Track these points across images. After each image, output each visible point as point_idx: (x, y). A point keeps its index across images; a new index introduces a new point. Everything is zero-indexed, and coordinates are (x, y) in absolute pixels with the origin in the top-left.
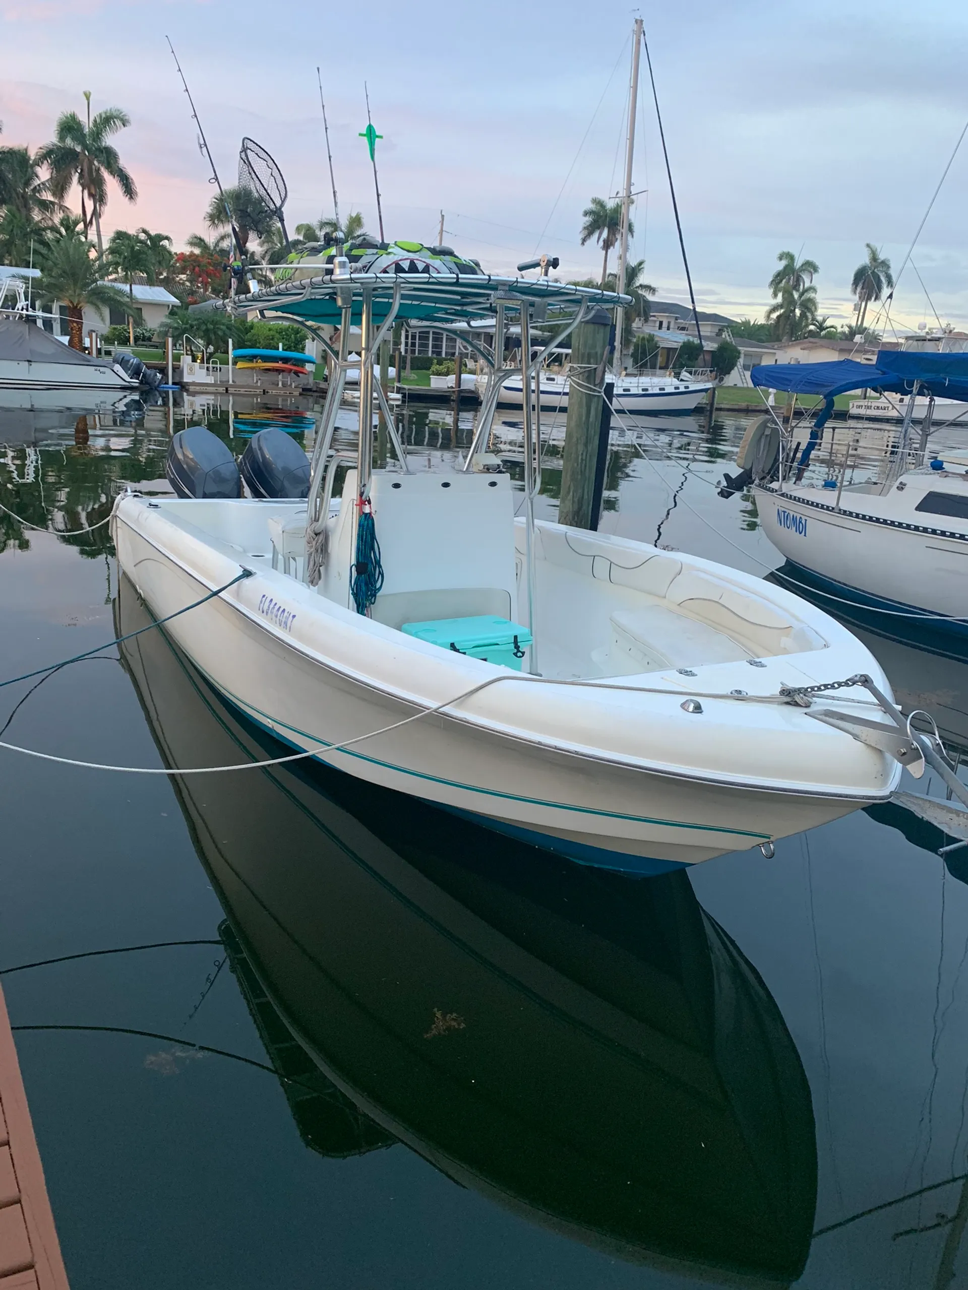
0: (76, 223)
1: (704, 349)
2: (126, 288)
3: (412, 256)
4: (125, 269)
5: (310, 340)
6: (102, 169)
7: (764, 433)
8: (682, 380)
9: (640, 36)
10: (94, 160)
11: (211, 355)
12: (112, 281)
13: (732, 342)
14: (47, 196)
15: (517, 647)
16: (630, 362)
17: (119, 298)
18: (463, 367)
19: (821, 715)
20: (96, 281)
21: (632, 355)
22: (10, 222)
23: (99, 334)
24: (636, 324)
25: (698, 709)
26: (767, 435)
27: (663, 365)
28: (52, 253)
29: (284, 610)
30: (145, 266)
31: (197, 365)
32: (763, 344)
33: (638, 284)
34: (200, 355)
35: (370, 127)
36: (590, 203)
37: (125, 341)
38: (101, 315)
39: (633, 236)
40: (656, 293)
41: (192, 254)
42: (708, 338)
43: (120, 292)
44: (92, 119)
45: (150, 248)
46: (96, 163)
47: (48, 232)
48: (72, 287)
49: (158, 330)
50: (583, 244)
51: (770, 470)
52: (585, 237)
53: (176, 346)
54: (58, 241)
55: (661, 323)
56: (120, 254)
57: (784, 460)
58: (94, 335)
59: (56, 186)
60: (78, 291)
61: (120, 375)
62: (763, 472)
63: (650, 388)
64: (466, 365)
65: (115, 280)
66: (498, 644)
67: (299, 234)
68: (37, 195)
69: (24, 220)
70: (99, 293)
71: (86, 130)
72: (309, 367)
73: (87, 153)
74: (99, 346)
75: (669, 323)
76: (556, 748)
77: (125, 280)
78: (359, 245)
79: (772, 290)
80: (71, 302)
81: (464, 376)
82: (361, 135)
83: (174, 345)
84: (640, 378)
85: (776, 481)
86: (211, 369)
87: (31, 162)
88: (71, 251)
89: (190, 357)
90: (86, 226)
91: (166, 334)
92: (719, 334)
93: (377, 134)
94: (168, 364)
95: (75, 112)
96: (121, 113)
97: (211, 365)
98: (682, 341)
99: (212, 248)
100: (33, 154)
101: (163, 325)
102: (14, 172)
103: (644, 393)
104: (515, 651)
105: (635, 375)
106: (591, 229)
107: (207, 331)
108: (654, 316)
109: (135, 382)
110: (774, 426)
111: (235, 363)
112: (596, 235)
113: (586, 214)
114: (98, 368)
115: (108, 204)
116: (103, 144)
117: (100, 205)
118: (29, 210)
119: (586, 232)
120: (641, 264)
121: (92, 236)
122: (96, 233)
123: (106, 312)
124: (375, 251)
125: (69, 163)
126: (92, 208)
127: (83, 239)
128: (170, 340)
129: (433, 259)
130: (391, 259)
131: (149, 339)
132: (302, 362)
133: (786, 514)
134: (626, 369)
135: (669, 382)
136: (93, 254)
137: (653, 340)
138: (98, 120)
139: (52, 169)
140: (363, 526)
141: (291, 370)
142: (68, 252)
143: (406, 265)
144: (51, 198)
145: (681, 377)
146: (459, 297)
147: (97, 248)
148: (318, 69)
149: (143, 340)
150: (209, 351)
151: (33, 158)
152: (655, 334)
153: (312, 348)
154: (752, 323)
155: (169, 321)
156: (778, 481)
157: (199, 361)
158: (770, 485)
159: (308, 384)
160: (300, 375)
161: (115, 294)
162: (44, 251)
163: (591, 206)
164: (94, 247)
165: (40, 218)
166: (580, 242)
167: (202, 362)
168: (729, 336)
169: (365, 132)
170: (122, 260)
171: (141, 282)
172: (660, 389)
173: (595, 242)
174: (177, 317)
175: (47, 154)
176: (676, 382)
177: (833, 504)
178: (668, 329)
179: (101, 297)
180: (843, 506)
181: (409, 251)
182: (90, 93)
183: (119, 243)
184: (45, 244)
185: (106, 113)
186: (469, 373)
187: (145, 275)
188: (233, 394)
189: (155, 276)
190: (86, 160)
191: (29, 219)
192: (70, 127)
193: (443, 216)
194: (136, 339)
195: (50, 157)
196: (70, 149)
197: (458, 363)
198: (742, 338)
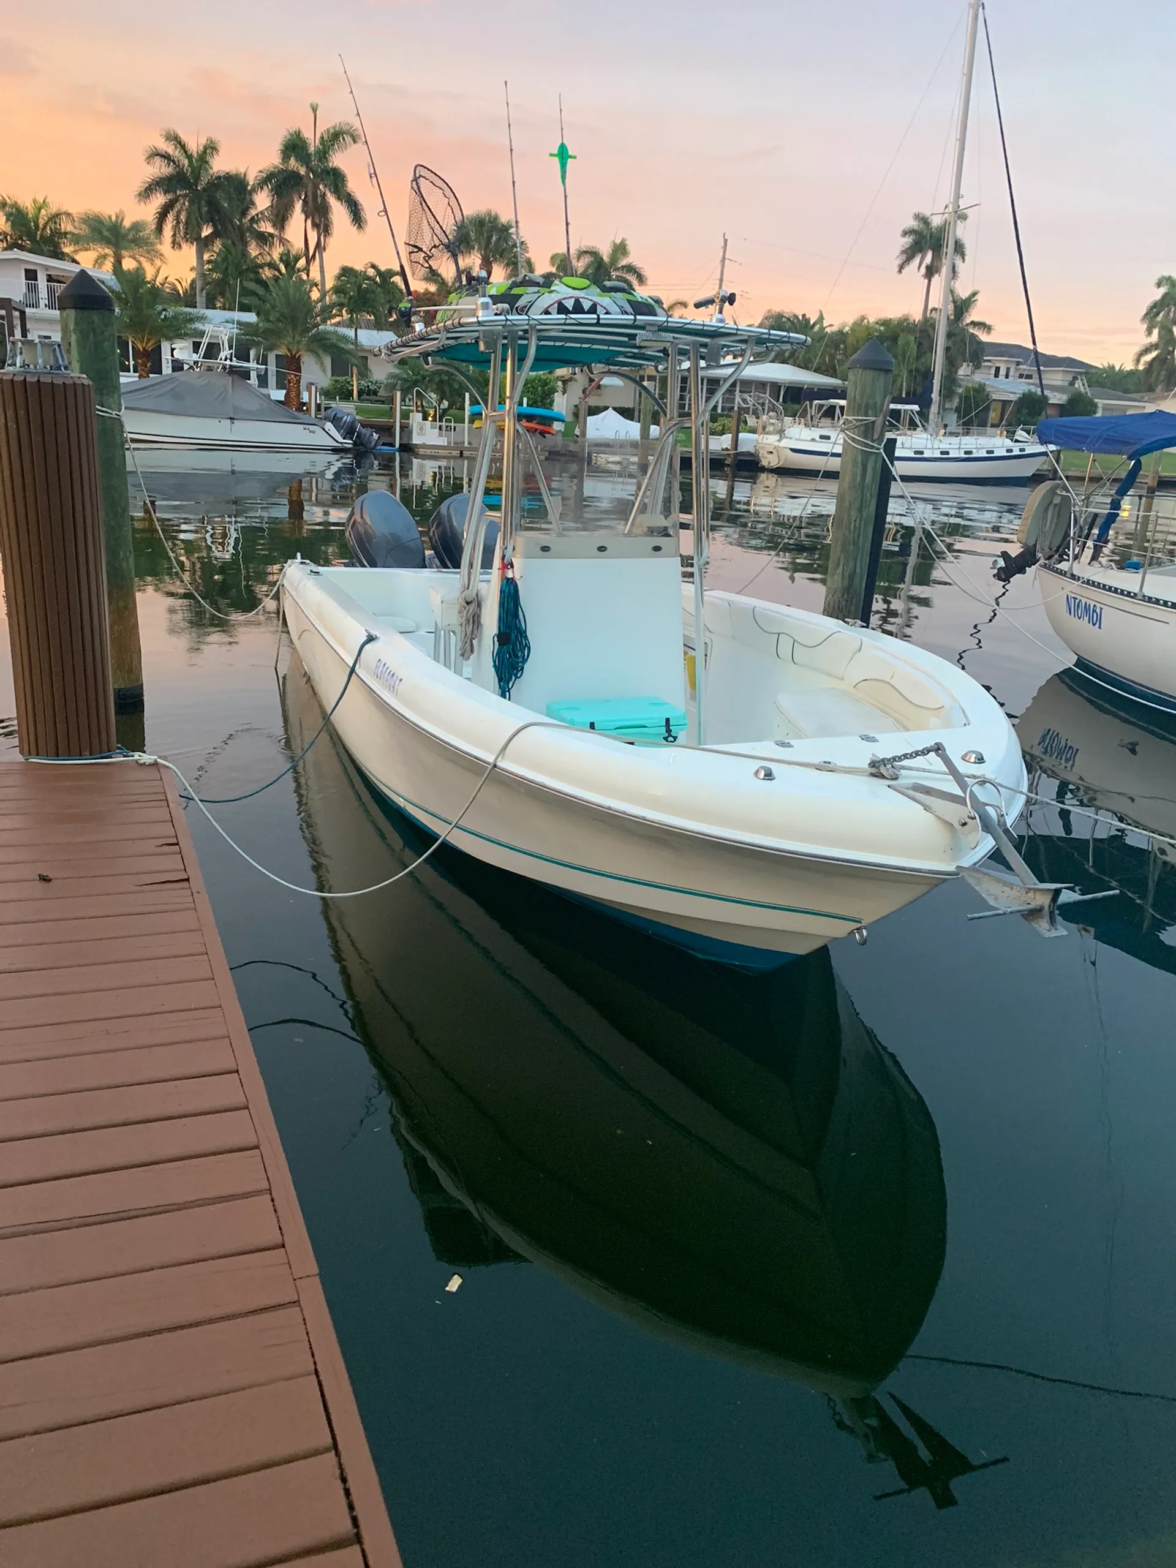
0: (297, 259)
1: (1050, 402)
2: (350, 333)
3: (577, 293)
4: (351, 312)
5: (560, 393)
6: (328, 194)
7: (1051, 502)
8: (1017, 441)
9: (978, 10)
10: (319, 184)
11: (445, 411)
12: (335, 325)
13: (1086, 393)
14: (266, 227)
15: (669, 731)
16: (952, 418)
17: (342, 345)
18: (742, 425)
19: (908, 788)
20: (317, 325)
21: (958, 410)
22: (225, 259)
23: (319, 387)
24: (963, 371)
25: (769, 775)
26: (1056, 505)
27: (996, 422)
28: (271, 294)
29: (393, 675)
30: (373, 307)
31: (428, 423)
32: (1130, 395)
33: (968, 321)
34: (432, 412)
35: (563, 147)
36: (912, 219)
37: (347, 396)
38: (322, 365)
39: (964, 261)
40: (992, 331)
41: (427, 292)
42: (1054, 388)
43: (344, 338)
44: (318, 136)
45: (379, 286)
46: (321, 187)
47: (266, 269)
48: (291, 332)
49: (385, 382)
50: (900, 271)
51: (1058, 548)
52: (903, 264)
53: (405, 401)
54: (276, 279)
55: (998, 369)
56: (345, 294)
57: (1076, 536)
58: (313, 388)
59: (277, 216)
60: (297, 338)
61: (329, 435)
62: (1050, 549)
63: (974, 451)
64: (746, 422)
65: (338, 324)
66: (646, 727)
67: (553, 265)
68: (255, 226)
69: (239, 256)
70: (321, 340)
71: (312, 149)
72: (557, 426)
73: (312, 176)
74: (318, 402)
75: (1008, 369)
76: (624, 813)
77: (351, 323)
78: (521, 283)
79: (1145, 326)
80: (289, 350)
81: (741, 435)
82: (551, 155)
83: (403, 400)
84: (963, 438)
85: (1066, 560)
86: (444, 428)
87: (249, 188)
88: (291, 291)
89: (421, 415)
90: (308, 262)
91: (392, 387)
92: (1072, 384)
93: (570, 153)
94: (395, 422)
95: (301, 129)
96: (351, 127)
97: (444, 424)
98: (1021, 392)
99: (450, 284)
100: (251, 180)
101: (391, 376)
102: (230, 200)
103: (967, 456)
104: (666, 735)
105: (956, 435)
106: (910, 254)
107: (441, 381)
108: (989, 361)
109: (348, 443)
110: (1064, 493)
111: (472, 421)
112: (917, 260)
113: (905, 233)
114: (307, 426)
115: (334, 235)
116: (330, 165)
117: (325, 236)
118: (245, 244)
119: (904, 257)
120: (974, 294)
121: (315, 273)
122: (319, 269)
123: (328, 361)
124: (536, 289)
125: (292, 188)
126: (316, 239)
127: (305, 277)
128: (399, 393)
129: (601, 296)
130: (555, 297)
131: (375, 393)
132: (548, 421)
133: (1077, 601)
134: (946, 426)
135: (999, 443)
136: (315, 295)
137: (984, 390)
138: (326, 138)
139: (273, 196)
140: (505, 593)
141: (536, 430)
142: (287, 293)
143: (569, 304)
144: (271, 230)
145: (1016, 437)
146: (626, 339)
147: (319, 287)
148: (506, 83)
149: (368, 394)
150: (442, 406)
151: (251, 183)
152: (987, 383)
153: (561, 404)
154: (1117, 369)
155: (398, 371)
156: (1068, 560)
157: (430, 419)
158: (1057, 566)
159: (555, 446)
160: (546, 435)
161: (338, 340)
162: (261, 291)
163: (913, 224)
164: (316, 285)
165: (258, 253)
166: (897, 269)
167: (434, 420)
168: (1084, 385)
169: (556, 152)
170: (347, 301)
171: (368, 326)
172: (988, 452)
173: (915, 270)
174: (407, 367)
175: (268, 179)
176: (1008, 443)
177: (1135, 589)
178: (1007, 377)
179: (324, 344)
180: (1147, 592)
181: (574, 289)
182: (317, 105)
183: (344, 280)
184: (263, 284)
185: (334, 128)
186: (750, 432)
187: (373, 317)
188: (467, 458)
189: (383, 319)
190: (310, 185)
191: (245, 254)
192: (294, 146)
193: (726, 241)
194: (361, 393)
195: (271, 182)
196: (293, 172)
197: (735, 418)
198: (1103, 387)
